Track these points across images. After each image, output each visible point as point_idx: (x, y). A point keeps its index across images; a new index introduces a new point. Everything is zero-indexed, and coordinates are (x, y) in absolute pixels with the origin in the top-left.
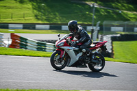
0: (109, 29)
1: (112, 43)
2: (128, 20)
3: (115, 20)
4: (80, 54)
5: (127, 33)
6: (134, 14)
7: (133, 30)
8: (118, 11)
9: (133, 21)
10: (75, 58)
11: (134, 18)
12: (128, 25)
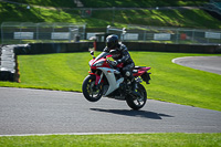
0: (12, 36)
1: (15, 58)
2: (42, 21)
3: (20, 20)
4: (121, 80)
5: (40, 41)
6: (51, 11)
7: (49, 37)
8: (24, 5)
9: (50, 21)
10: (115, 84)
11: (51, 17)
12: (40, 29)
